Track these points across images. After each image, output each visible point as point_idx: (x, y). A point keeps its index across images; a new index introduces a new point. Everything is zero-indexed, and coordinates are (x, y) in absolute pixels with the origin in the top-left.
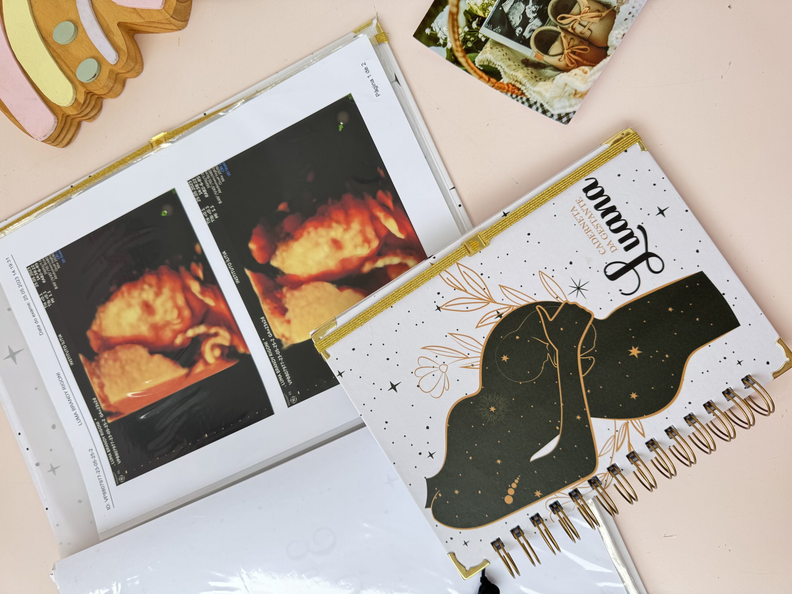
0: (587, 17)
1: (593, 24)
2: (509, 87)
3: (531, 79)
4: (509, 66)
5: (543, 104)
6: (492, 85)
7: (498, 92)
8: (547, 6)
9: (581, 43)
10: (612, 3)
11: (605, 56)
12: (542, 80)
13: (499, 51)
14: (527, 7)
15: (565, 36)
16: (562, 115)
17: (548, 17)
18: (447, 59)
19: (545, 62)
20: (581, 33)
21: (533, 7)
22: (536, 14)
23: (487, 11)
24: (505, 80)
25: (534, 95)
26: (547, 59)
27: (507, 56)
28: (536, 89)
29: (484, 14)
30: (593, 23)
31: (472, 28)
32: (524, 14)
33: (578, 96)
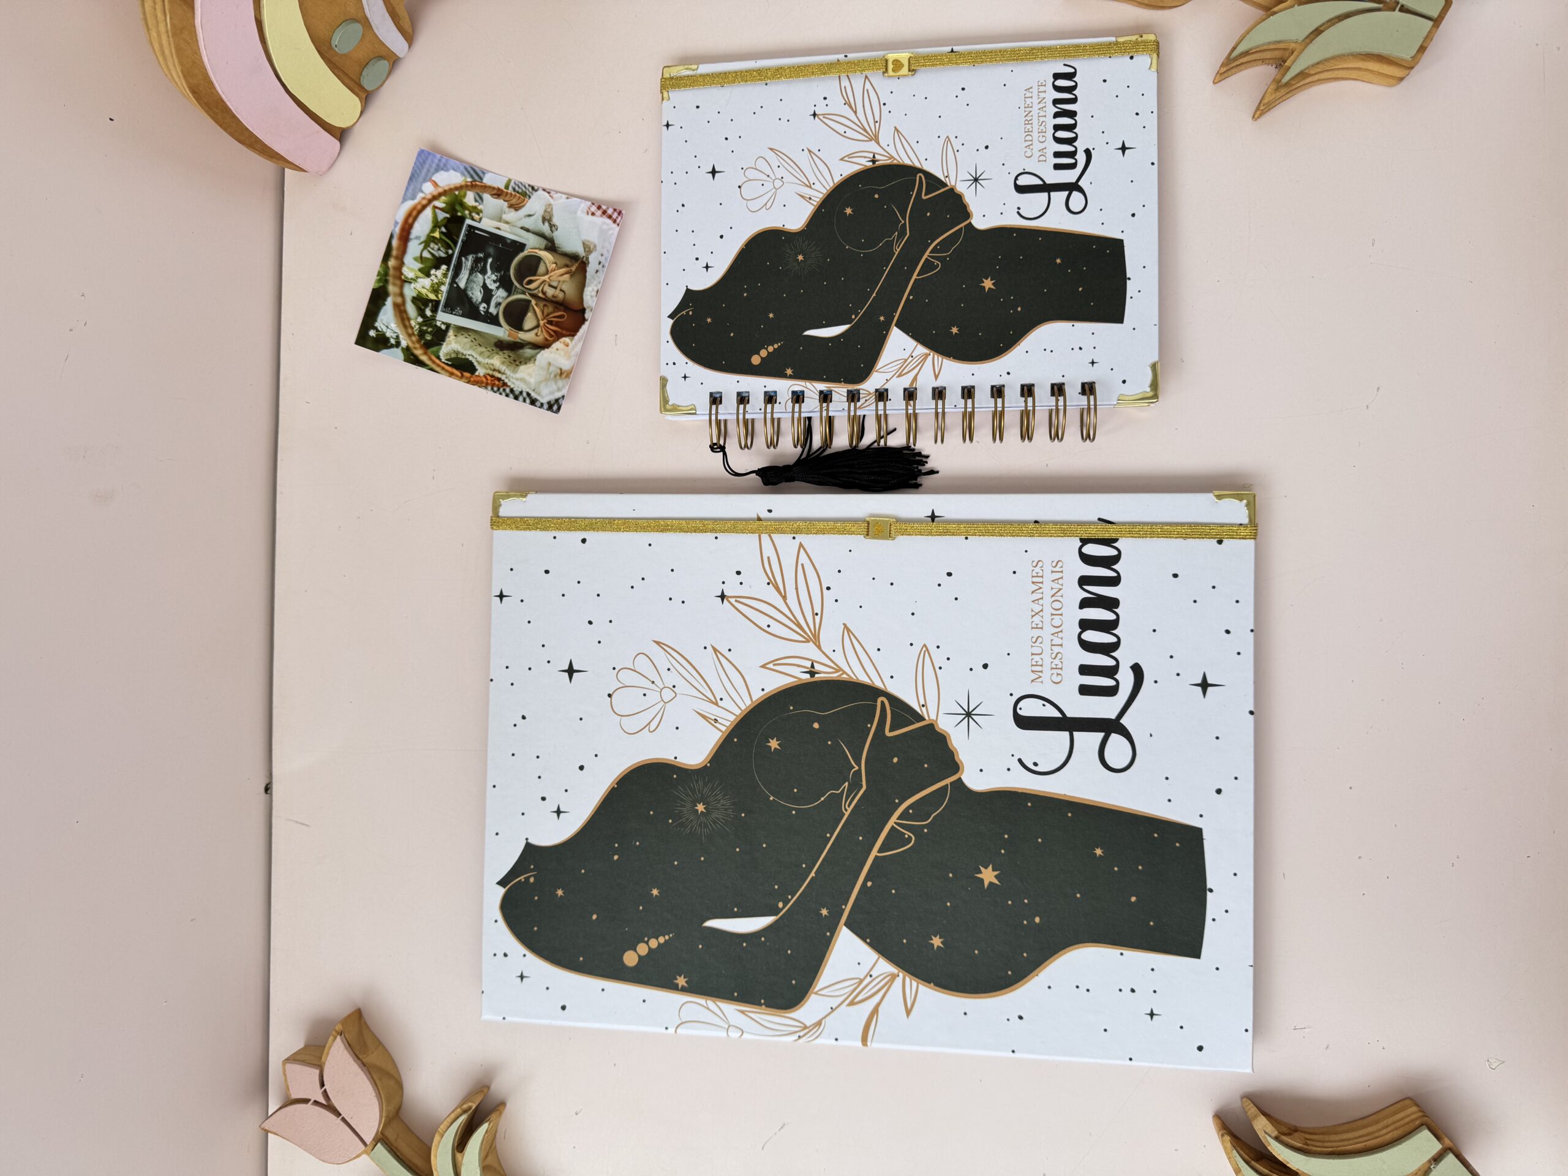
0: (556, 276)
1: (564, 283)
2: (487, 379)
3: (510, 363)
4: (481, 354)
5: (531, 392)
6: (467, 381)
7: (476, 388)
8: (509, 271)
9: (556, 309)
10: (579, 253)
11: (584, 320)
12: (522, 363)
13: (466, 337)
14: (486, 277)
15: (536, 305)
16: (552, 403)
17: (513, 283)
18: (405, 360)
20: (553, 296)
21: (493, 276)
22: (498, 284)
23: (440, 292)
24: (481, 371)
25: (517, 383)
27: (476, 342)
28: (519, 375)
29: (437, 296)
30: (564, 281)
31: (428, 317)
32: (485, 286)
33: (564, 376)
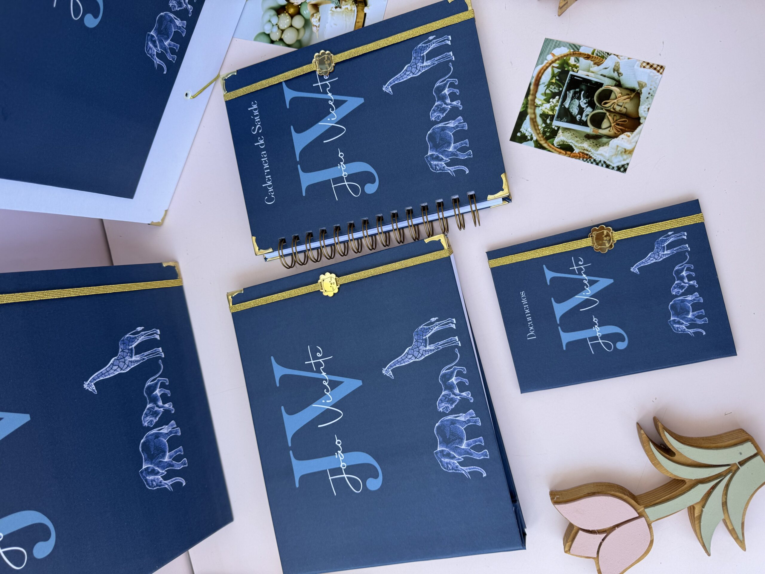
1: (626, 104)
3: (594, 146)
4: (577, 141)
5: (606, 161)
6: (569, 156)
7: (573, 159)
8: (594, 98)
11: (639, 124)
12: (601, 146)
14: (580, 101)
15: (609, 115)
17: (596, 104)
18: (535, 147)
19: (601, 134)
21: (584, 100)
22: (587, 105)
23: (555, 110)
24: (576, 151)
25: (598, 156)
26: (601, 132)
27: (575, 135)
29: (553, 113)
31: (548, 124)
32: (579, 106)
33: (627, 153)
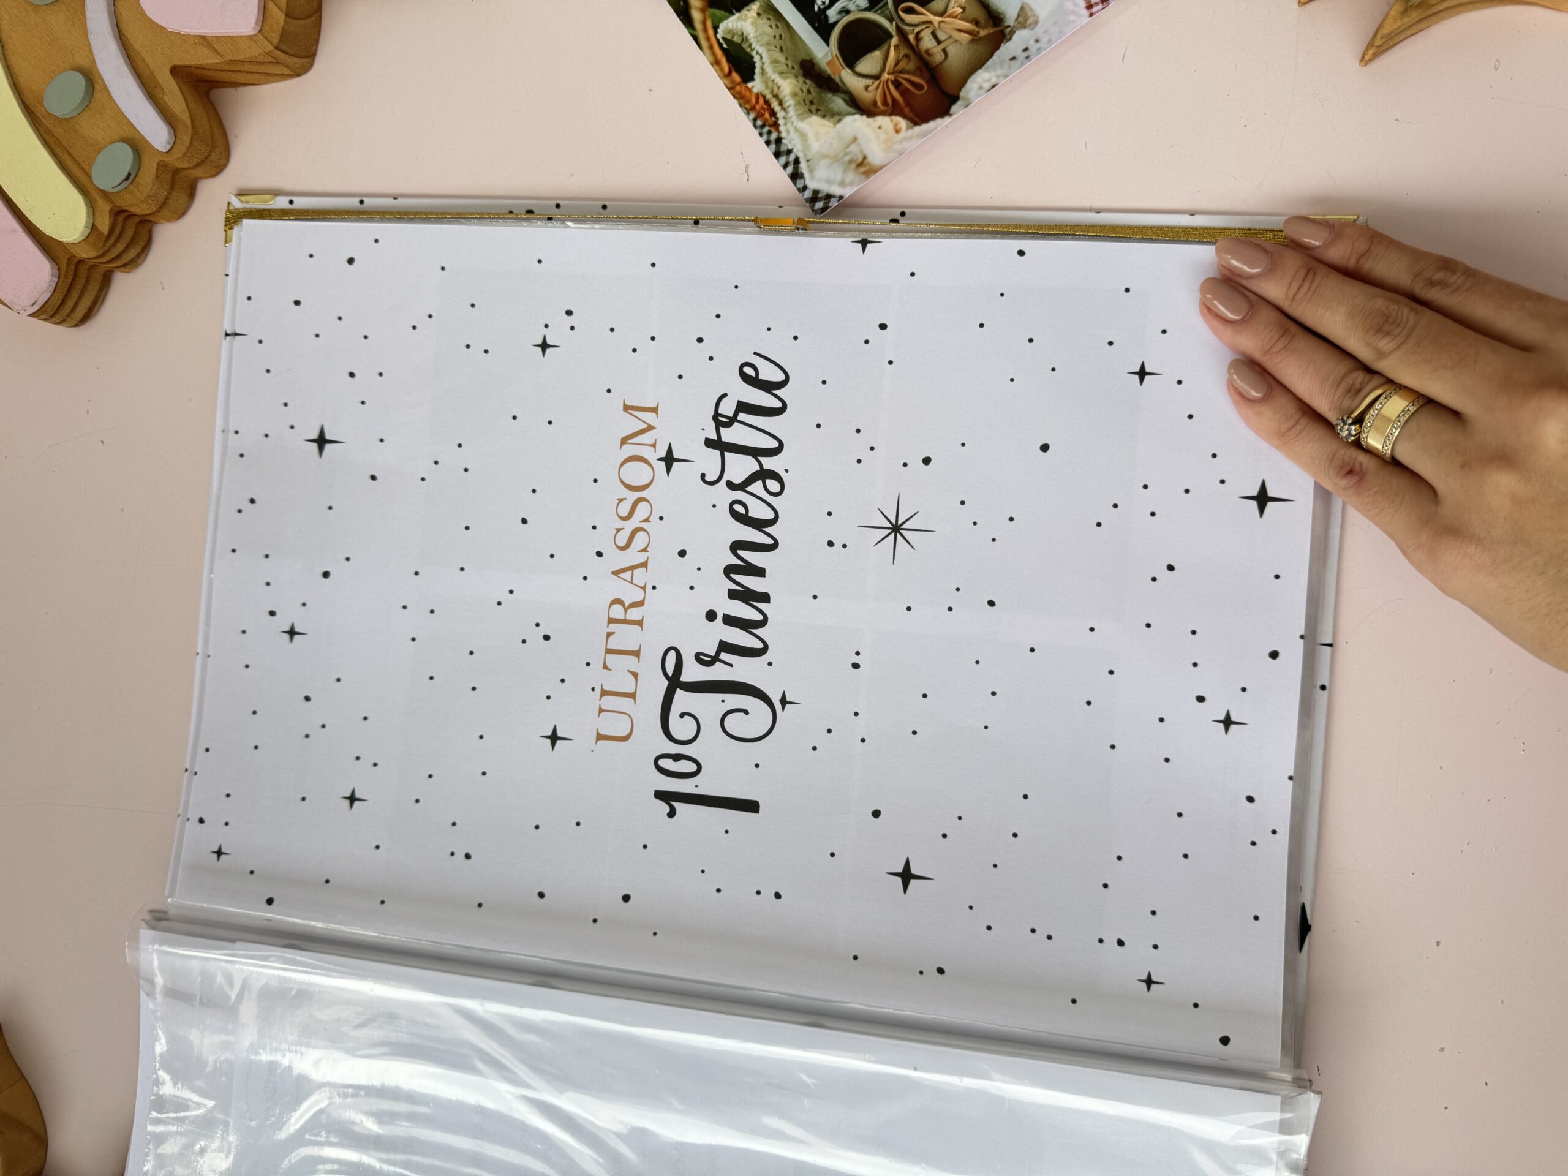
0: (953, 26)
1: (955, 44)
2: (757, 102)
3: (802, 102)
5: (802, 160)
9: (918, 71)
10: (1007, 17)
12: (819, 113)
13: (771, 26)
15: (896, 47)
16: (820, 195)
19: (841, 81)
24: (757, 86)
25: (793, 135)
26: (846, 76)
27: (780, 41)
28: (803, 126)
30: (956, 41)
33: (862, 169)
